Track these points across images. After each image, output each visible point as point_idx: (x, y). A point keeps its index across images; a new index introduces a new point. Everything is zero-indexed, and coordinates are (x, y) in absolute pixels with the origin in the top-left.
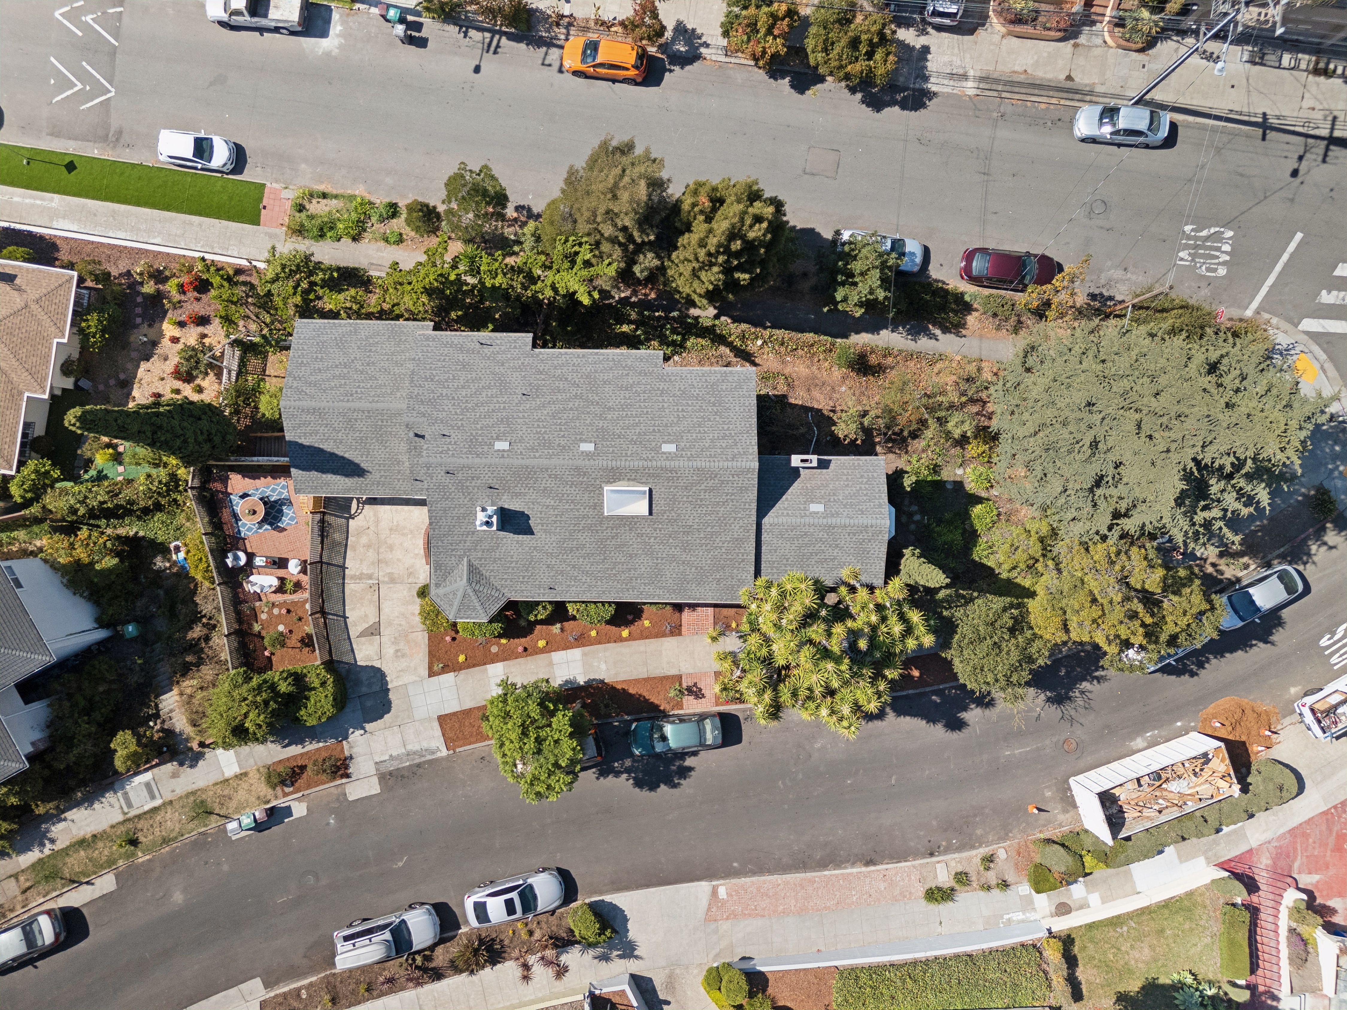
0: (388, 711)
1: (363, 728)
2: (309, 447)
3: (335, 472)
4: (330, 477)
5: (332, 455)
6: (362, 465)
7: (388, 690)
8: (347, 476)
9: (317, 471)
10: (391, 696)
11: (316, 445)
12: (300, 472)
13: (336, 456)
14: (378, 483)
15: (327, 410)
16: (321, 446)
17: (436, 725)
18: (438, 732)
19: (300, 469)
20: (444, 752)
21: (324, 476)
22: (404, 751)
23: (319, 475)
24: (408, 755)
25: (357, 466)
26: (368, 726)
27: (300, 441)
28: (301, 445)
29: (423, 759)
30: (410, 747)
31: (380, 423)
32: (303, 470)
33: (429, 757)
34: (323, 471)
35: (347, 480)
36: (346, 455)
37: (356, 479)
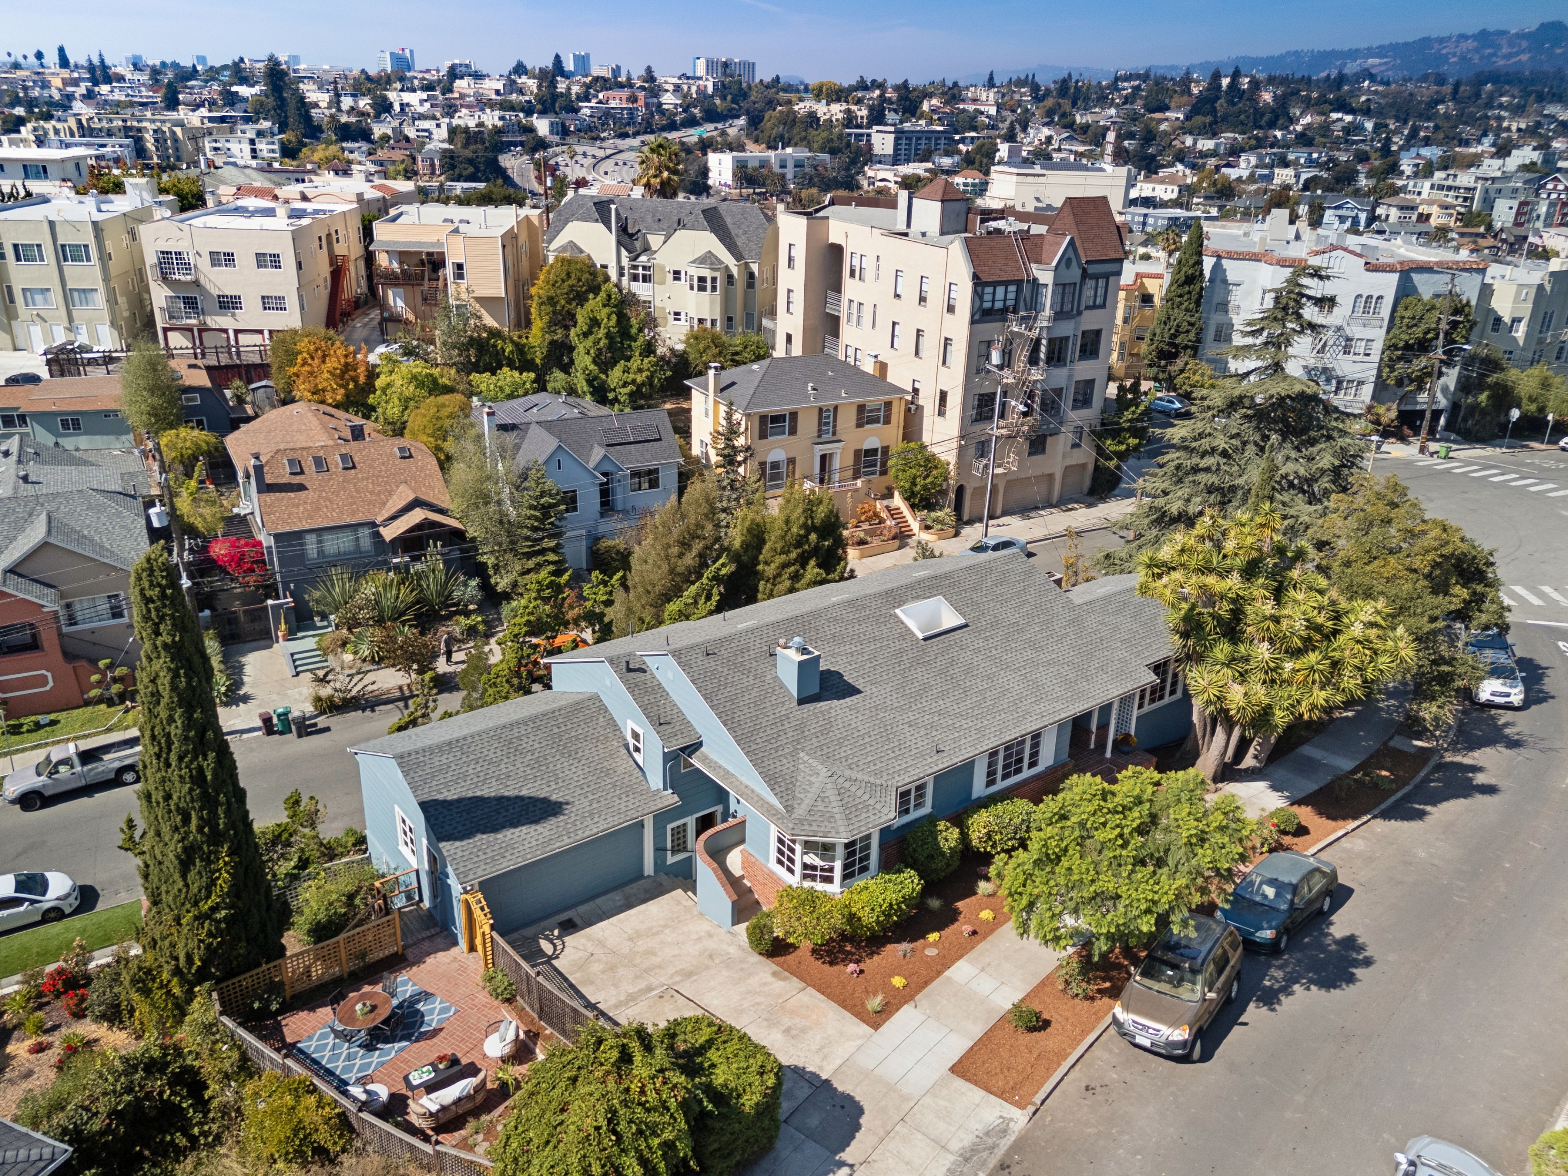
0: (860, 1111)
1: (842, 1164)
2: (459, 801)
3: (515, 823)
4: (509, 835)
5: (500, 799)
6: (554, 798)
7: (827, 1081)
8: (536, 821)
9: (484, 833)
10: (841, 1086)
11: (470, 794)
12: (458, 844)
13: (508, 798)
14: (592, 814)
15: (470, 740)
16: (479, 794)
17: (959, 1083)
18: (976, 1094)
19: (456, 839)
20: (1019, 1118)
21: (500, 836)
22: (952, 1158)
23: (491, 837)
24: (967, 1160)
25: (545, 801)
26: (846, 1156)
27: (440, 797)
28: (445, 801)
29: (1000, 1153)
30: (955, 1145)
31: (556, 730)
32: (461, 839)
33: (1006, 1143)
34: (495, 829)
35: (539, 827)
36: (524, 792)
37: (553, 821)
